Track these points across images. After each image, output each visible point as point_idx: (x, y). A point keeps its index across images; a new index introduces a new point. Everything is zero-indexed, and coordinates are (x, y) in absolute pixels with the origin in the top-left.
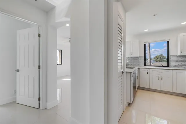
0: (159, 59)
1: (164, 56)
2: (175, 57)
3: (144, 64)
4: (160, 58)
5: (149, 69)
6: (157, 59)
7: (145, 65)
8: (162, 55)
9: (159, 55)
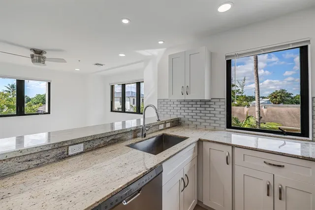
0: (278, 97)
1: (287, 92)
3: (225, 123)
4: (281, 96)
5: (233, 146)
6: (276, 97)
7: (229, 125)
8: (283, 90)
9: (279, 90)
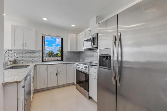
0: (50, 54)
2: (66, 53)
3: (41, 59)
5: (48, 65)
7: (43, 61)
8: (52, 51)
